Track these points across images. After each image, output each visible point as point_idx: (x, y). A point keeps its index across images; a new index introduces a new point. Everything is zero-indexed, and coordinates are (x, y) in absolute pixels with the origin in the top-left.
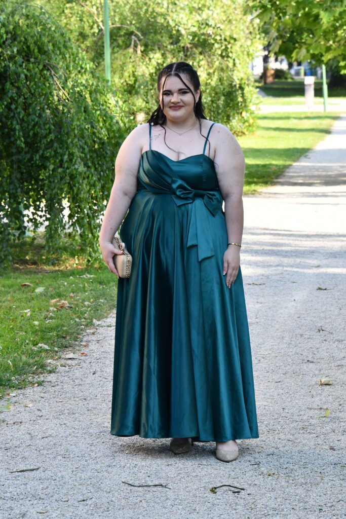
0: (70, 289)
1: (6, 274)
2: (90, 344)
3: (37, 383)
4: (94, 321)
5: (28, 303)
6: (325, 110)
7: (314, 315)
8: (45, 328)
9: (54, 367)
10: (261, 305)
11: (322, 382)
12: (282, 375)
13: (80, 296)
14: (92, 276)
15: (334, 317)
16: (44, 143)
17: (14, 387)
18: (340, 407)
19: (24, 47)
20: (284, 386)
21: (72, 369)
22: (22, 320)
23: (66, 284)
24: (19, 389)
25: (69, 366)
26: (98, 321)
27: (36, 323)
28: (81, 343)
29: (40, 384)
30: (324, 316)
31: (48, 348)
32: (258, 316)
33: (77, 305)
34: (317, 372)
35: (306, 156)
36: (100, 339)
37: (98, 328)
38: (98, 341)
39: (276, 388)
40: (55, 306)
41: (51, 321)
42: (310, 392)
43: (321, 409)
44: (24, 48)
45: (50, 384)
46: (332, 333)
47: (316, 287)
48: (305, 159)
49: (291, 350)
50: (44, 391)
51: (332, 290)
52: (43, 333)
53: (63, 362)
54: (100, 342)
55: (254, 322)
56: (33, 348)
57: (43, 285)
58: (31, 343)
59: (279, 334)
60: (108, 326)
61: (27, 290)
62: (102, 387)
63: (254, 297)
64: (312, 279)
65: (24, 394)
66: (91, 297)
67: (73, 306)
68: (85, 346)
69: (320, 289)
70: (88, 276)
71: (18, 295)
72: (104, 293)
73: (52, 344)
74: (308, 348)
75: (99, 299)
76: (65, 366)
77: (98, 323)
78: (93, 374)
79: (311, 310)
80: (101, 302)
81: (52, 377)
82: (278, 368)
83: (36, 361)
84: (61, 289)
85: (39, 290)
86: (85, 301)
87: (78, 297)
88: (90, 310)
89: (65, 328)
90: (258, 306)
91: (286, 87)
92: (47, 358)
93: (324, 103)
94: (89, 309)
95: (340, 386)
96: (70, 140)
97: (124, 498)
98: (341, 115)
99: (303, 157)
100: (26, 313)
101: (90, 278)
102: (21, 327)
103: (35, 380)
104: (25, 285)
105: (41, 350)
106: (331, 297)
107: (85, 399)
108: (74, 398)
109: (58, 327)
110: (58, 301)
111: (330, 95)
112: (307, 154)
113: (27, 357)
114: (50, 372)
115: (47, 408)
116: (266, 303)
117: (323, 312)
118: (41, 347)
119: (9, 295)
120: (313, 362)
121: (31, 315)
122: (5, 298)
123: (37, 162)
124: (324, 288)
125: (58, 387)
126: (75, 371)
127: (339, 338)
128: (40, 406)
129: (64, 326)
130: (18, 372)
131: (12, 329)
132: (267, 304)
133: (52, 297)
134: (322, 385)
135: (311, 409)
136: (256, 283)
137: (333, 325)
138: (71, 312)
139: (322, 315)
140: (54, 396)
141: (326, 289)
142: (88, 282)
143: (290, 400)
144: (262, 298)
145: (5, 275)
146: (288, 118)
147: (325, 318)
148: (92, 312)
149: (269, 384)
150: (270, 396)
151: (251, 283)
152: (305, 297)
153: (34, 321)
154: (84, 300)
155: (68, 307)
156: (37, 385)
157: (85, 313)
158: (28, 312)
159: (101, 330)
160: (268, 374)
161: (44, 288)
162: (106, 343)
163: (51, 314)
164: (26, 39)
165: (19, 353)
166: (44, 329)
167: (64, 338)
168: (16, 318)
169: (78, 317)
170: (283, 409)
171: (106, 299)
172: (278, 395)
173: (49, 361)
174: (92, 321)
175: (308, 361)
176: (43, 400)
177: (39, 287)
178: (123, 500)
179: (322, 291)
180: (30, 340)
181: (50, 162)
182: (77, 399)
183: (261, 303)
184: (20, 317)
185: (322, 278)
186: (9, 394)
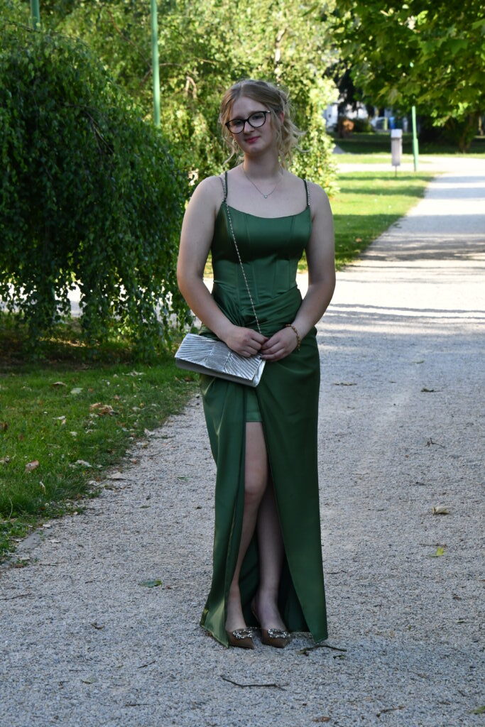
0: (114, 391)
1: (34, 370)
2: (142, 460)
3: (77, 510)
4: (146, 431)
5: (63, 407)
6: (415, 170)
7: (421, 423)
8: (85, 441)
9: (98, 491)
10: (353, 411)
11: (437, 511)
12: (385, 501)
13: (127, 399)
14: (141, 374)
15: (445, 427)
16: (81, 206)
17: (47, 516)
18: (461, 543)
19: (58, 88)
20: (388, 515)
21: (121, 493)
22: (55, 430)
23: (108, 383)
24: (54, 518)
25: (116, 489)
26: (150, 431)
27: (74, 433)
28: (131, 460)
29: (81, 512)
30: (433, 425)
31: (89, 466)
32: (350, 425)
33: (124, 411)
34: (429, 497)
35: (396, 225)
36: (155, 453)
37: (150, 439)
38: (151, 457)
39: (379, 518)
40: (96, 411)
41: (91, 430)
42: (422, 523)
43: (438, 545)
44: (56, 90)
45: (92, 511)
46: (444, 447)
47: (421, 389)
48: (395, 229)
49: (395, 469)
50: (86, 521)
51: (441, 393)
52: (82, 447)
53: (109, 483)
54: (154, 457)
55: (346, 432)
56: (70, 465)
57: (81, 385)
58: (67, 459)
59: (378, 448)
60: (163, 438)
61: (60, 391)
62: (159, 516)
63: (345, 401)
64: (415, 378)
65: (60, 525)
66: (140, 400)
67: (118, 411)
68: (135, 463)
69: (425, 390)
70: (137, 373)
71: (50, 398)
72: (157, 395)
73: (94, 460)
74: (416, 466)
75: (151, 403)
76: (111, 489)
77: (151, 433)
78: (147, 499)
79: (416, 417)
80: (153, 406)
81: (95, 504)
82: (380, 492)
83: (76, 483)
84: (104, 390)
85: (76, 391)
86: (134, 406)
87: (125, 401)
88: (140, 418)
89: (110, 440)
90: (349, 412)
91: (367, 141)
92: (88, 478)
93: (414, 161)
94: (139, 415)
95: (459, 516)
96: (114, 202)
97: (193, 663)
98: (436, 176)
99: (392, 226)
100: (61, 421)
101: (139, 377)
102: (54, 439)
103: (75, 507)
104: (58, 384)
105: (81, 468)
106: (440, 401)
107: (138, 532)
108: (124, 530)
109: (101, 438)
110: (99, 406)
111: (421, 152)
112: (397, 222)
113: (63, 477)
114: (93, 497)
115: (90, 543)
116: (359, 408)
117: (431, 420)
118: (80, 464)
119: (38, 398)
120: (423, 484)
121: (66, 423)
122: (34, 401)
123: (73, 230)
124: (430, 390)
125: (103, 516)
126: (124, 495)
127: (454, 453)
128: (80, 540)
129: (108, 437)
130: (52, 497)
131: (44, 440)
132: (360, 410)
133: (93, 401)
134: (436, 514)
135: (425, 546)
136: (345, 382)
137: (445, 437)
138: (116, 419)
139: (430, 424)
140: (99, 527)
141: (432, 391)
142: (136, 382)
143: (397, 533)
144: (354, 403)
145: (32, 373)
146: (371, 178)
147: (434, 427)
148: (143, 419)
149: (370, 512)
150: (373, 528)
151: (339, 383)
152: (408, 400)
153: (70, 431)
154: (132, 405)
155: (113, 413)
156: (76, 513)
157: (135, 421)
158: (63, 419)
159: (155, 443)
160: (368, 499)
161: (82, 389)
162: (162, 460)
163: (91, 422)
164: (58, 78)
165: (54, 472)
166: (83, 441)
167: (110, 452)
168: (48, 427)
169: (125, 426)
170: (390, 545)
171: (159, 403)
172: (382, 527)
173: (91, 482)
174: (143, 432)
175: (417, 483)
176: (86, 532)
177: (76, 387)
178: (192, 667)
179: (429, 393)
180: (66, 456)
181: (89, 230)
182: (128, 532)
183: (354, 408)
184: (53, 425)
185: (427, 376)
186: (41, 525)
